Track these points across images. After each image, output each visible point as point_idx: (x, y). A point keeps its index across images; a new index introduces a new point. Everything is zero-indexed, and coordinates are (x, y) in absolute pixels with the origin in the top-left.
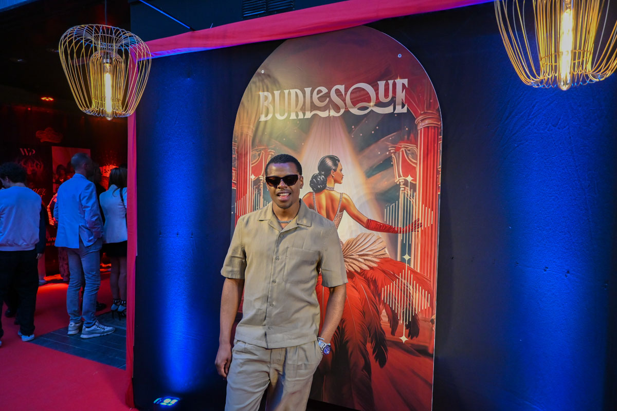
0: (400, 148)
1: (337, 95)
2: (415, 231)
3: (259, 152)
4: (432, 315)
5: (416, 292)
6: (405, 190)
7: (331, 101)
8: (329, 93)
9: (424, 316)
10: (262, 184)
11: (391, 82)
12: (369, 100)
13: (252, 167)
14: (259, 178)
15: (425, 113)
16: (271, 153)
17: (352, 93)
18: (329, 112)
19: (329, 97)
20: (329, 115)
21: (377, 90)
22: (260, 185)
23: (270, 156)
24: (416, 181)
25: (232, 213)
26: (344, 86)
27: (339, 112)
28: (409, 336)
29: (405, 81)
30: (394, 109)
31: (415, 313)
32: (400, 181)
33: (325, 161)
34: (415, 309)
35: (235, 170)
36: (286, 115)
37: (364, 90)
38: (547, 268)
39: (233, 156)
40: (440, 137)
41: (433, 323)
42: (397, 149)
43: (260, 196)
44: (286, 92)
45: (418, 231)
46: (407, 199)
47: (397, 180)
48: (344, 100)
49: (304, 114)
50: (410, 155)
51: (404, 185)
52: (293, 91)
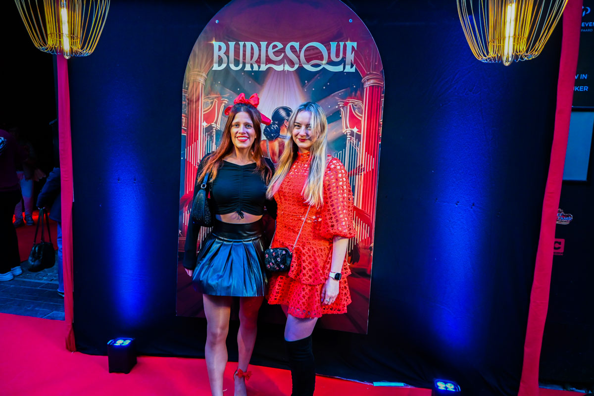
0: (348, 103)
1: (292, 52)
2: (359, 175)
3: (212, 100)
4: (371, 243)
5: (358, 226)
6: (351, 140)
7: (286, 57)
8: (284, 48)
9: (364, 245)
10: (214, 131)
11: (342, 44)
12: (322, 59)
13: (204, 115)
14: (211, 125)
15: (370, 74)
16: (224, 102)
17: (306, 51)
18: (284, 66)
19: (285, 52)
20: (284, 69)
21: (329, 50)
22: (213, 132)
23: (223, 104)
24: (361, 132)
25: (182, 158)
26: (299, 43)
27: (294, 67)
28: (351, 262)
29: (355, 44)
30: (344, 68)
31: (356, 243)
32: (347, 131)
33: (278, 111)
34: (357, 239)
35: (185, 117)
36: (241, 66)
37: (317, 48)
38: (458, 202)
39: (184, 103)
40: (382, 95)
41: (371, 250)
42: (346, 104)
43: (212, 142)
44: (241, 44)
45: (361, 175)
46: (353, 147)
47: (344, 131)
48: (298, 57)
49: (259, 67)
50: (356, 110)
51: (350, 135)
52: (248, 44)
